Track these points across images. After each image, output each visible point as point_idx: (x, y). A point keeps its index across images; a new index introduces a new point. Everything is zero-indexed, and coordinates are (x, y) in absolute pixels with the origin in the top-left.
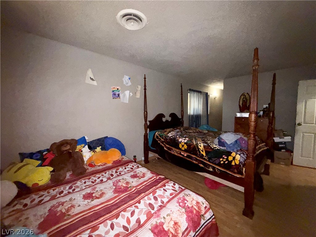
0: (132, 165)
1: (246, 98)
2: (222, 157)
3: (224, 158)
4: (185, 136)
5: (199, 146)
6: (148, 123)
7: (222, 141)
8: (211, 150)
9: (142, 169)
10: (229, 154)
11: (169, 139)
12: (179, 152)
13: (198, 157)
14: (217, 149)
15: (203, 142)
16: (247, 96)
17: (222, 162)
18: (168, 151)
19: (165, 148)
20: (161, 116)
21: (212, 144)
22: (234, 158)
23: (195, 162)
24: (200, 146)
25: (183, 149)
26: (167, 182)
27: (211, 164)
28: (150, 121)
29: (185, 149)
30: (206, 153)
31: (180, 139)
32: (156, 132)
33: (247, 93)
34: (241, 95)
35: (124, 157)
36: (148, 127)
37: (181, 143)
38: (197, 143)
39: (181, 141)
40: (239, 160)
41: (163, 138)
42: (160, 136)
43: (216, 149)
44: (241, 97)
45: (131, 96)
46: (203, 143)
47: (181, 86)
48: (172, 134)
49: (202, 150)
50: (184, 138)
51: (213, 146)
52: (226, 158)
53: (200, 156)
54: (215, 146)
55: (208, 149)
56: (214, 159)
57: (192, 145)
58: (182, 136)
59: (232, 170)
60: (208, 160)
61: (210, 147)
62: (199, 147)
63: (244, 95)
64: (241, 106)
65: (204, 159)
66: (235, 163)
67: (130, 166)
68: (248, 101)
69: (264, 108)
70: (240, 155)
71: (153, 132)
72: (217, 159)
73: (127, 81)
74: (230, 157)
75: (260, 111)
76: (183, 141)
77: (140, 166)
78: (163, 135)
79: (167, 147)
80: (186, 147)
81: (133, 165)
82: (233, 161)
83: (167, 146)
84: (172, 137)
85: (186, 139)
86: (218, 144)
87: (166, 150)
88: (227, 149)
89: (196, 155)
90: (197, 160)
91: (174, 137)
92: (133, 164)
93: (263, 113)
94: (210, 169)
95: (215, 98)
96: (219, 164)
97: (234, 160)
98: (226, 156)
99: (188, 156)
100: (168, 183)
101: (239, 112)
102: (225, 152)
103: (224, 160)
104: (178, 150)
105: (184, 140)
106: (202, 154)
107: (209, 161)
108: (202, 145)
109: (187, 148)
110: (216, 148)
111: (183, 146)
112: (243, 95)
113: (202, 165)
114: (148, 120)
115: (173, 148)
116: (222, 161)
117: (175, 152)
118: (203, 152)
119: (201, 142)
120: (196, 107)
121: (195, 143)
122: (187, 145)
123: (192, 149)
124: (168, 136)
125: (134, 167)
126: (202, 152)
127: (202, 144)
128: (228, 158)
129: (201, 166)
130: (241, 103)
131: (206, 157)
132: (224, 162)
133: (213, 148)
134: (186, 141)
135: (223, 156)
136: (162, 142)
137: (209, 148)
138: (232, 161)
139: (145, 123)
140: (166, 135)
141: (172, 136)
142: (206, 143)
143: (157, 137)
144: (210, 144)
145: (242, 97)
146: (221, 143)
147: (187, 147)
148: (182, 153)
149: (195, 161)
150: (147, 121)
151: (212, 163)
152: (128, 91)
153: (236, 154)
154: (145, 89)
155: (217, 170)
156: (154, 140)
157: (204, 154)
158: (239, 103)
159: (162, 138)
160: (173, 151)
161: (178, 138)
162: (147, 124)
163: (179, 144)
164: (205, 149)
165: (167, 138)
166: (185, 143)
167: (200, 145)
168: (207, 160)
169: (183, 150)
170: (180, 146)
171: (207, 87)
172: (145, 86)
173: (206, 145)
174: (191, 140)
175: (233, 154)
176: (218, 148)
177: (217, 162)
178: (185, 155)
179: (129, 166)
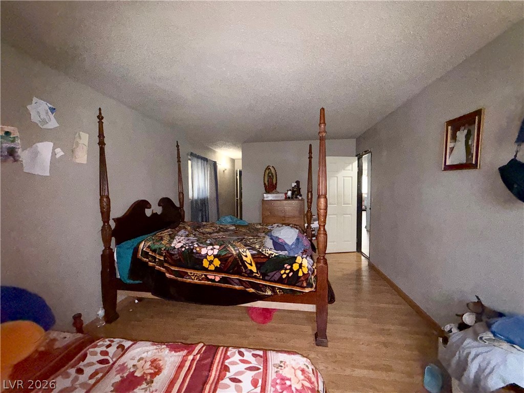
0: (98, 350)
1: (272, 174)
2: (283, 268)
3: (286, 269)
4: (208, 242)
5: (243, 256)
6: (113, 224)
7: (280, 241)
8: (265, 260)
9: (138, 350)
10: (293, 260)
11: (178, 253)
12: (203, 276)
13: (244, 276)
14: (275, 256)
15: (248, 247)
16: (272, 170)
17: (284, 276)
18: (176, 281)
19: (168, 275)
20: (142, 205)
21: (264, 249)
22: (301, 265)
23: (237, 287)
24: (246, 256)
25: (212, 268)
26: (226, 357)
27: (268, 284)
28: (116, 220)
29: (216, 268)
30: (256, 266)
31: (202, 249)
32: (141, 242)
33: (273, 167)
34: (266, 169)
35: (53, 334)
36: (115, 233)
37: (206, 258)
38: (239, 252)
39: (207, 254)
40: (307, 267)
41: (161, 254)
42: (154, 251)
43: (273, 256)
44: (265, 171)
45: (58, 156)
46: (248, 249)
47: (178, 146)
48: (180, 242)
49: (250, 263)
50: (211, 247)
51: (267, 252)
52: (289, 267)
53: (248, 274)
54: (270, 252)
55: (259, 258)
56: (271, 274)
57: (231, 256)
58: (202, 242)
59: (299, 284)
60: (261, 277)
61: (263, 254)
62: (244, 258)
63: (270, 169)
64: (267, 184)
65: (255, 277)
66: (303, 273)
67: (93, 356)
68: (274, 178)
69: (293, 187)
70: (306, 258)
71: (129, 245)
72: (275, 273)
73: (43, 116)
74: (294, 265)
75: (288, 191)
76: (210, 252)
77: (127, 344)
78: (161, 246)
79: (171, 272)
80: (217, 263)
81: (104, 349)
82: (300, 270)
83: (173, 268)
84: (183, 249)
85: (215, 248)
86: (273, 247)
87: (171, 279)
88: (289, 253)
89: (239, 273)
90: (241, 282)
91: (187, 247)
92: (102, 345)
93: (292, 194)
94: (268, 292)
95: (224, 171)
96: (281, 281)
97: (301, 268)
98: (289, 265)
99: (223, 280)
100: (229, 358)
101: (266, 193)
102: (288, 259)
103: (287, 271)
104: (199, 273)
105: (212, 249)
106: (251, 270)
107: (263, 279)
108: (248, 253)
109: (220, 265)
110: (272, 254)
111: (211, 262)
112: (268, 168)
113: (252, 290)
114: (111, 218)
115: (189, 271)
116: (285, 273)
117: (194, 277)
118: (251, 265)
119: (245, 250)
120: (202, 185)
121: (234, 253)
122: (219, 260)
123: (230, 263)
124: (175, 248)
125: (111, 355)
126: (249, 267)
127: (247, 251)
128: (292, 267)
129: (250, 291)
130: (266, 179)
131: (257, 273)
132: (288, 274)
133: (267, 255)
134: (216, 252)
135: (285, 266)
136: (161, 263)
137: (262, 256)
138: (298, 271)
139: (104, 225)
140: (167, 245)
141: (182, 247)
142: (254, 249)
143: (145, 254)
144: (260, 250)
145: (267, 172)
146: (278, 245)
147: (219, 263)
148: (210, 277)
149: (237, 284)
150: (109, 220)
151: (269, 281)
152: (50, 145)
153: (302, 258)
154: (102, 144)
155: (278, 291)
156: (135, 261)
157: (254, 269)
158: (264, 179)
159: (158, 254)
160: (189, 276)
161: (198, 249)
162: (110, 226)
163: (203, 260)
164: (255, 261)
165: (173, 252)
166: (215, 256)
167: (245, 254)
168: (260, 279)
169: (211, 271)
170: (205, 263)
171: (214, 152)
172: (101, 135)
173: (256, 252)
174: (225, 249)
175: (299, 260)
176: (275, 254)
177: (277, 277)
178: (217, 279)
179: (89, 359)
